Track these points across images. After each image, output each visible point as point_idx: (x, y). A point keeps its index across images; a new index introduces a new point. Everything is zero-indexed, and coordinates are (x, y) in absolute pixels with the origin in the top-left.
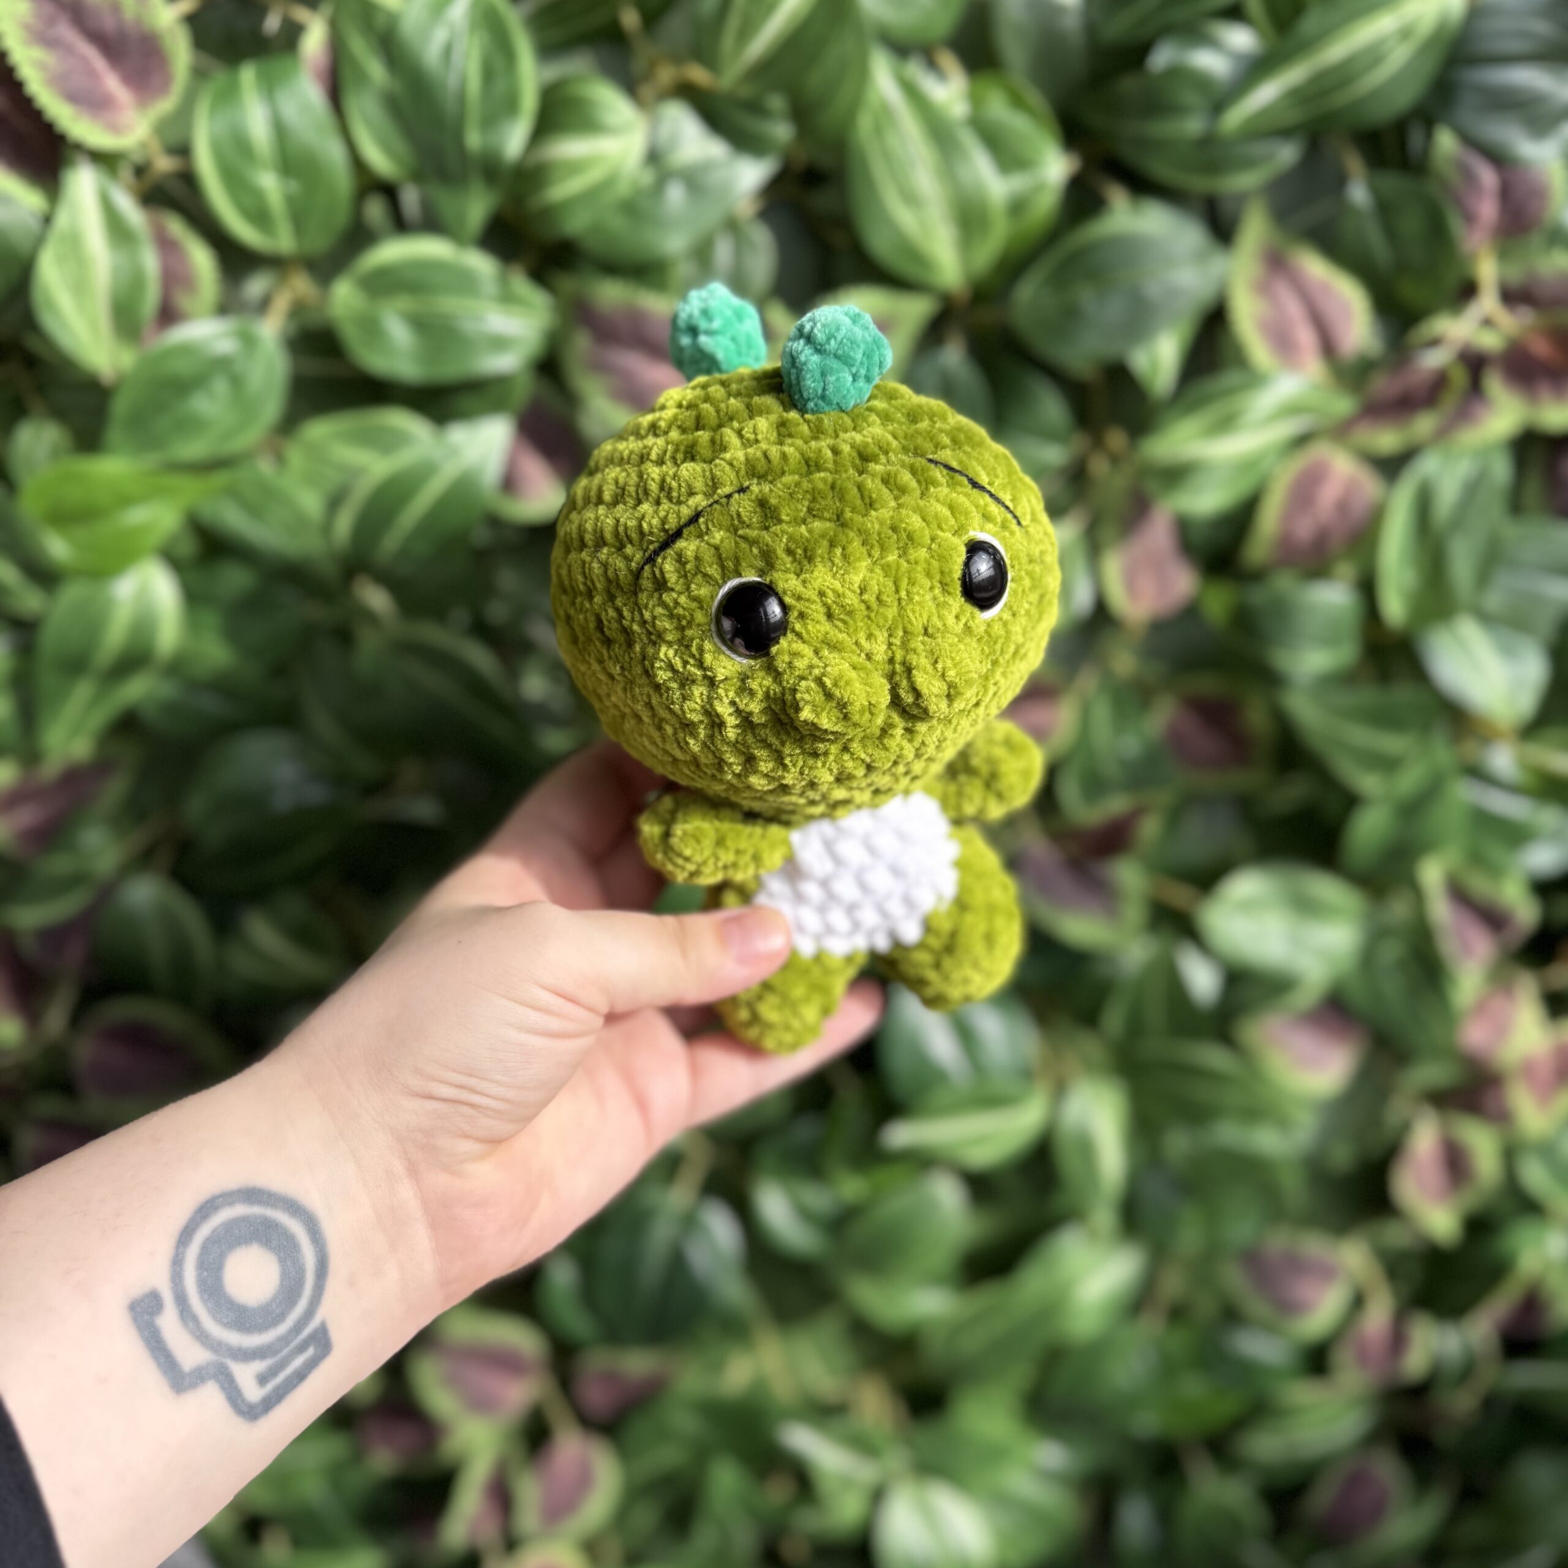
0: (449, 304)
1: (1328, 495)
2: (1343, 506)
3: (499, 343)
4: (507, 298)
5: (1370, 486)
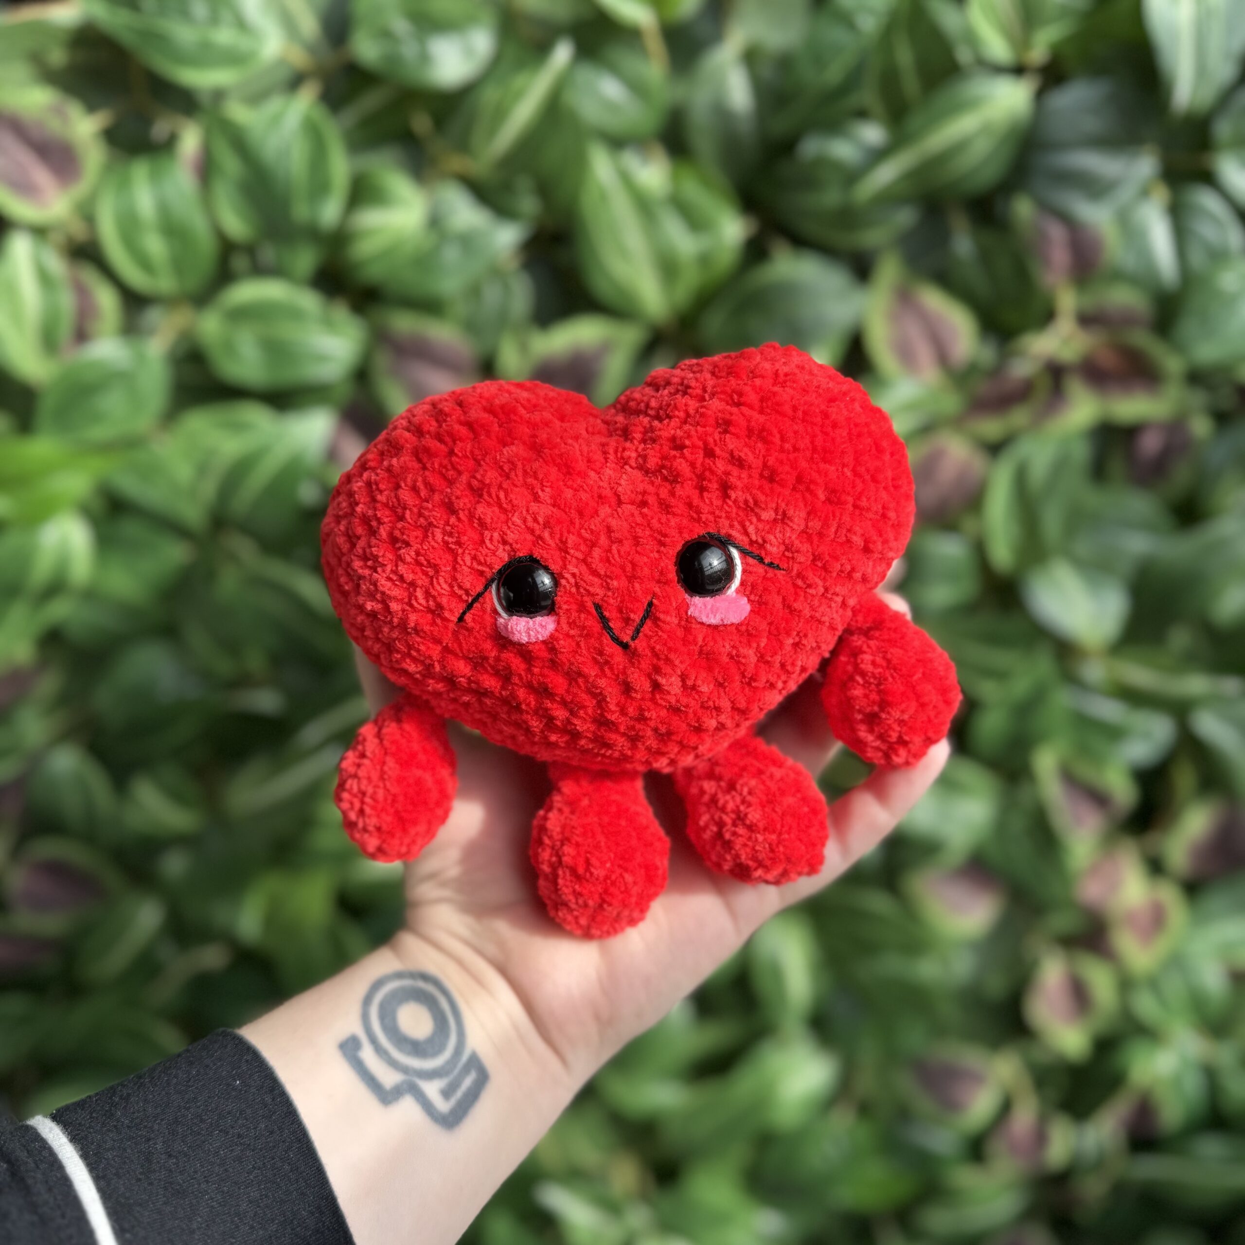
0: (286, 329)
1: (948, 470)
2: (960, 479)
3: (321, 359)
4: (328, 324)
5: (980, 463)
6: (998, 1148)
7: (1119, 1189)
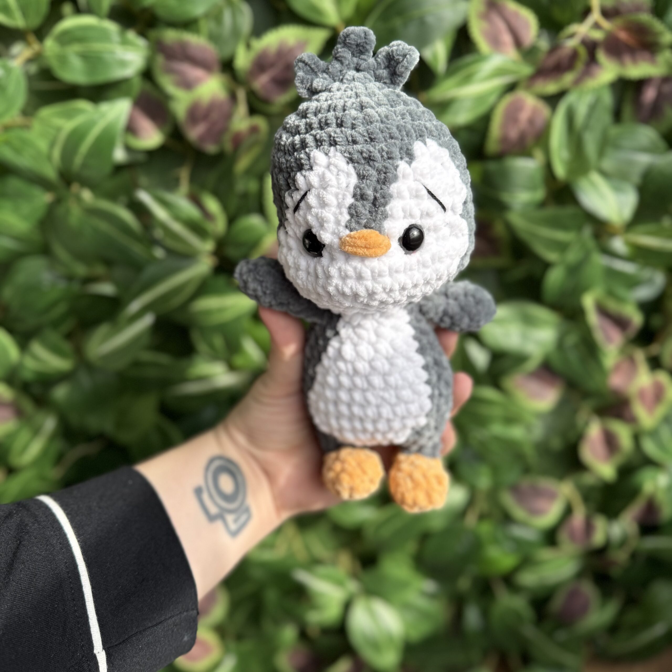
0: (97, 46)
1: (524, 116)
2: (531, 121)
3: (123, 64)
4: (125, 42)
5: (544, 110)
6: (563, 536)
7: (634, 556)
